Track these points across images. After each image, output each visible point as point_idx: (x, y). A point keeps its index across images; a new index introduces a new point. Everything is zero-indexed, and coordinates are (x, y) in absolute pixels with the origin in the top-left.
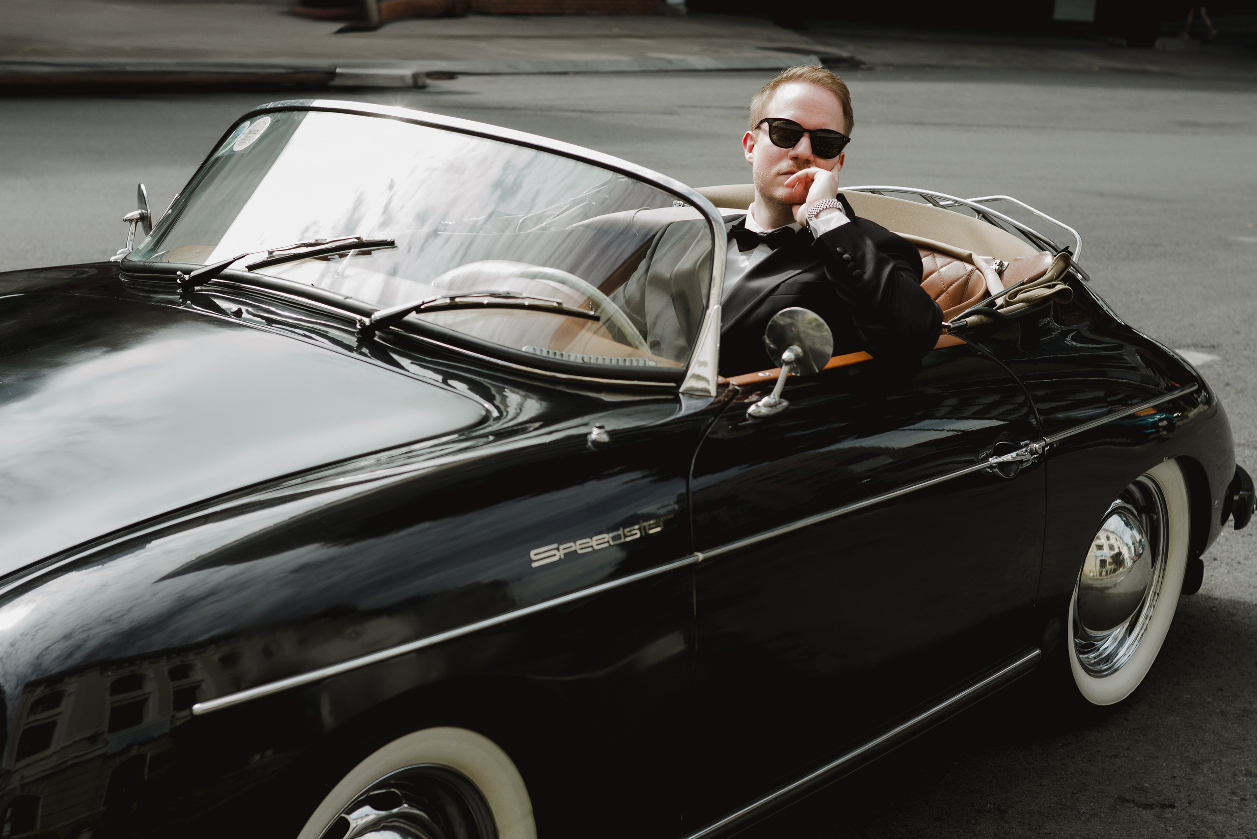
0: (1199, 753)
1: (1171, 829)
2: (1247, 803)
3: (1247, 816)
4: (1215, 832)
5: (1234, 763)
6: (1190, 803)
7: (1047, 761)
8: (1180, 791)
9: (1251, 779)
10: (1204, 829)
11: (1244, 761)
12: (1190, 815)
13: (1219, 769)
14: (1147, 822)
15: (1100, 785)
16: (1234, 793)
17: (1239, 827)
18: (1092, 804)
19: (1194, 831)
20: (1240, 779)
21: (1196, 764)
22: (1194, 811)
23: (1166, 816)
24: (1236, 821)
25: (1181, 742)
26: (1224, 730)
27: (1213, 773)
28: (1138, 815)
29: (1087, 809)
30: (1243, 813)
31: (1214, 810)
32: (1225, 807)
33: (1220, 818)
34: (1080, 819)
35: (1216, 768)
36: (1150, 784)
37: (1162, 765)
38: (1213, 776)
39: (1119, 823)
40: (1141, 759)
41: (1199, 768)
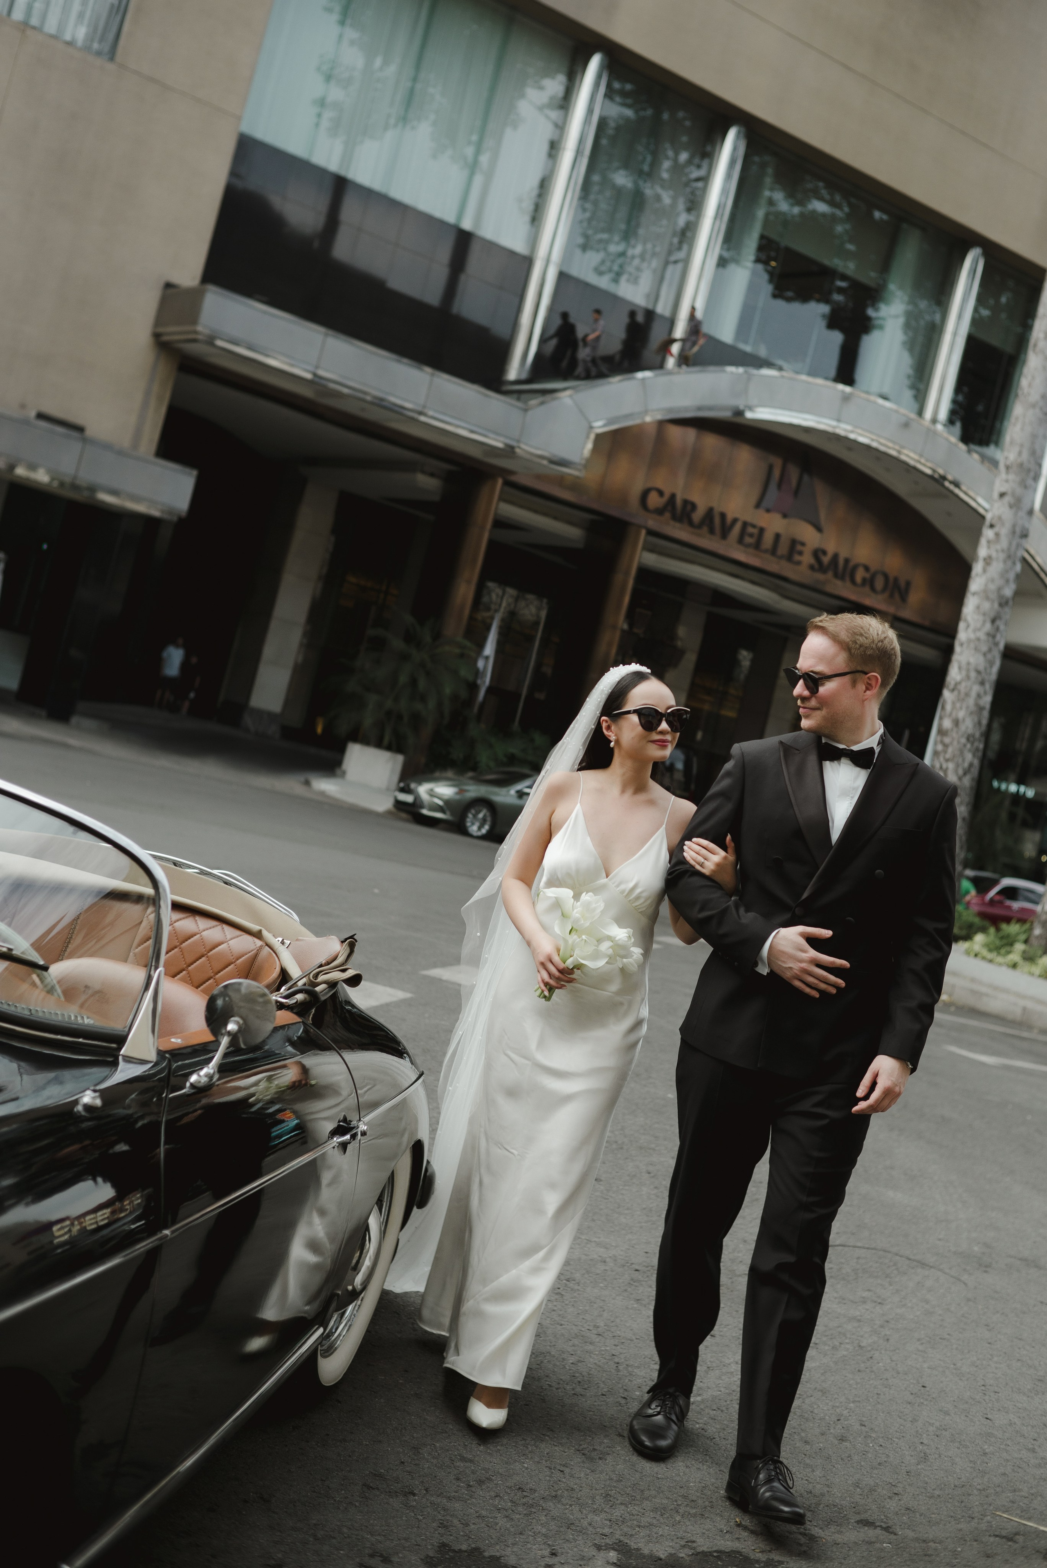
0: (414, 1438)
1: (421, 1518)
2: (473, 1489)
3: (479, 1503)
4: (460, 1521)
5: (447, 1448)
6: (426, 1490)
7: (286, 1446)
8: (413, 1478)
9: (467, 1464)
10: (448, 1517)
11: (455, 1446)
12: (431, 1503)
13: (437, 1454)
14: (397, 1511)
15: (342, 1471)
16: (458, 1479)
17: (478, 1515)
18: (343, 1492)
19: (441, 1520)
20: (458, 1464)
21: (415, 1448)
22: (432, 1499)
23: (412, 1504)
24: (472, 1509)
25: (394, 1426)
26: (425, 1414)
27: (434, 1458)
28: (387, 1503)
29: (341, 1498)
30: (474, 1500)
31: (449, 1497)
32: (457, 1494)
33: (457, 1505)
34: (339, 1508)
35: (433, 1453)
36: (385, 1470)
37: (388, 1450)
38: (435, 1461)
39: (375, 1512)
40: (367, 1443)
41: (419, 1453)
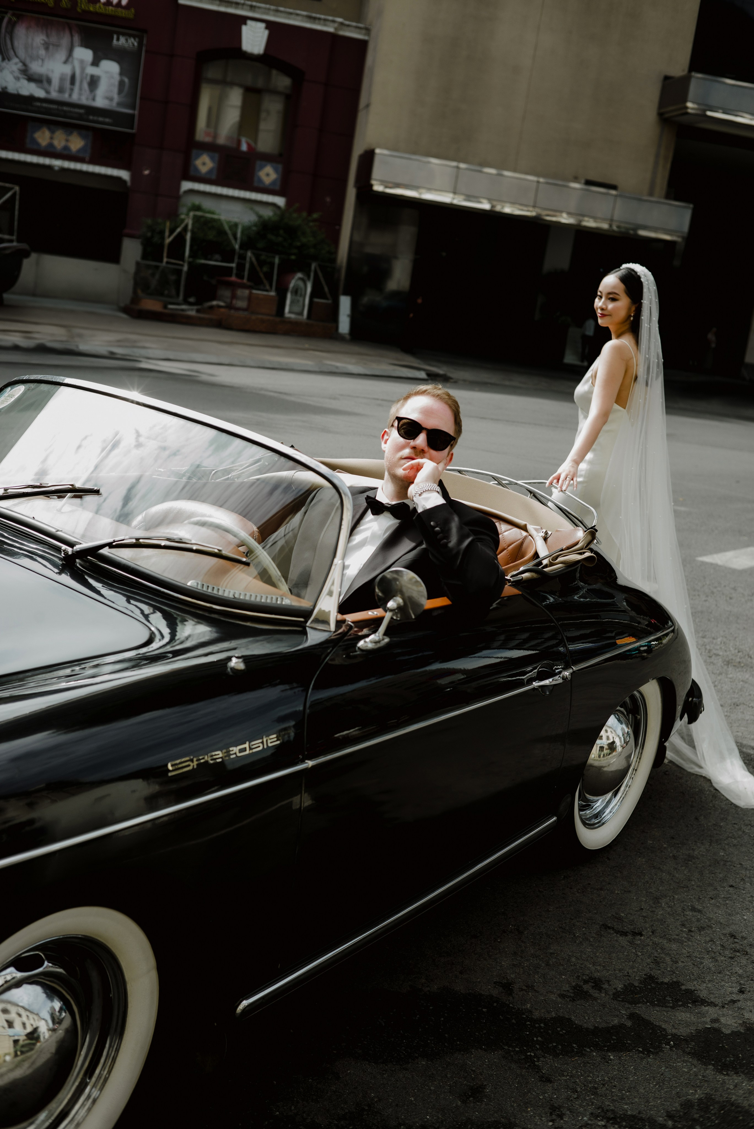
0: (658, 890)
1: (640, 954)
2: (693, 934)
3: (693, 946)
4: (671, 959)
5: (683, 899)
6: (653, 932)
7: (553, 891)
8: (645, 922)
9: (695, 914)
10: (663, 955)
11: (690, 898)
12: (653, 943)
13: (673, 904)
14: (623, 947)
15: (590, 913)
16: (683, 925)
17: (688, 955)
18: (584, 929)
19: (656, 957)
20: (687, 913)
21: (657, 898)
22: (656, 939)
23: (636, 943)
24: (685, 949)
25: (646, 880)
26: (675, 872)
27: (669, 907)
28: (617, 941)
29: (581, 934)
30: (690, 943)
31: (670, 939)
32: (677, 937)
33: (674, 946)
34: (575, 942)
35: (670, 903)
36: (625, 914)
37: (633, 898)
38: (669, 910)
39: (603, 947)
40: (619, 892)
41: (659, 902)
